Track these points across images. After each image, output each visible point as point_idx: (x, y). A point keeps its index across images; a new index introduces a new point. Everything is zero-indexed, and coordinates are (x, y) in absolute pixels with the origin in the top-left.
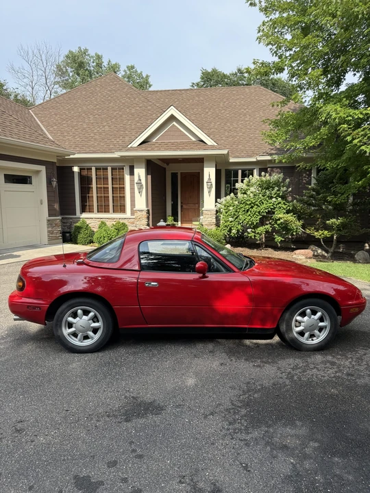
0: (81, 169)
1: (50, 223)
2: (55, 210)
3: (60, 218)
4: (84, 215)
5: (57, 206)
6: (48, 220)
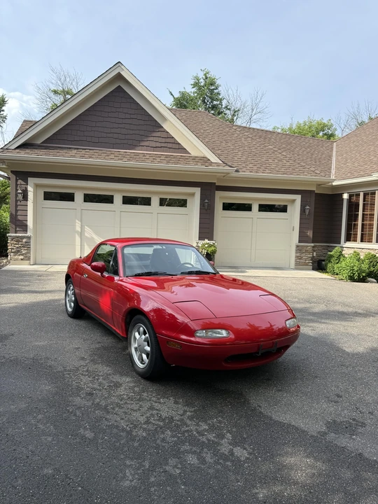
0: (351, 196)
1: (299, 249)
2: (308, 236)
3: (312, 245)
4: (349, 244)
5: (310, 233)
6: (297, 246)
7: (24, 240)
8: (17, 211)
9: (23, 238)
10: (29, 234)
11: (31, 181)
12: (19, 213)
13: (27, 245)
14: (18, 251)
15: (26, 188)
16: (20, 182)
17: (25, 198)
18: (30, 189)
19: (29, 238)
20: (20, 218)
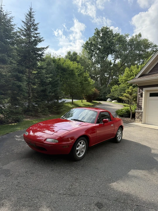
7: (140, 113)
8: (139, 101)
9: (140, 112)
10: (142, 111)
11: (144, 89)
12: (140, 102)
13: (141, 115)
14: (138, 118)
15: (142, 92)
16: (141, 90)
17: (142, 96)
18: (144, 93)
19: (142, 112)
20: (140, 104)
